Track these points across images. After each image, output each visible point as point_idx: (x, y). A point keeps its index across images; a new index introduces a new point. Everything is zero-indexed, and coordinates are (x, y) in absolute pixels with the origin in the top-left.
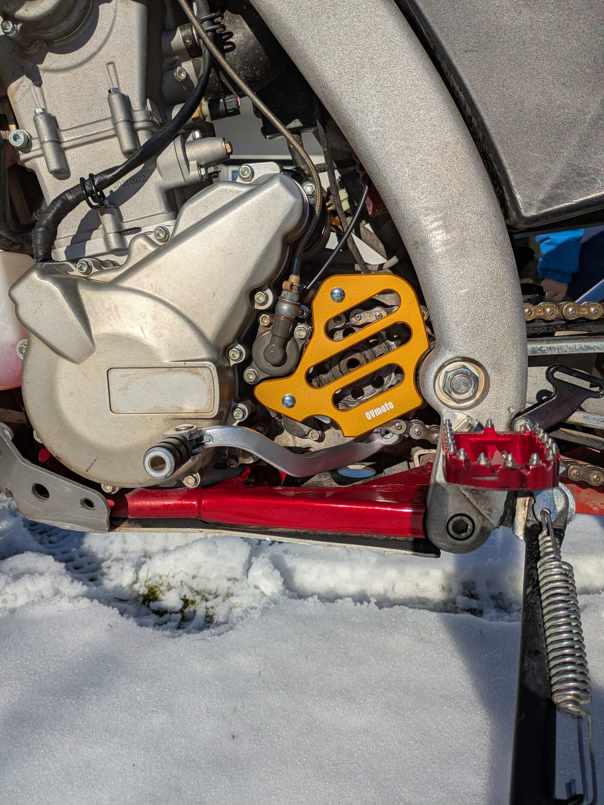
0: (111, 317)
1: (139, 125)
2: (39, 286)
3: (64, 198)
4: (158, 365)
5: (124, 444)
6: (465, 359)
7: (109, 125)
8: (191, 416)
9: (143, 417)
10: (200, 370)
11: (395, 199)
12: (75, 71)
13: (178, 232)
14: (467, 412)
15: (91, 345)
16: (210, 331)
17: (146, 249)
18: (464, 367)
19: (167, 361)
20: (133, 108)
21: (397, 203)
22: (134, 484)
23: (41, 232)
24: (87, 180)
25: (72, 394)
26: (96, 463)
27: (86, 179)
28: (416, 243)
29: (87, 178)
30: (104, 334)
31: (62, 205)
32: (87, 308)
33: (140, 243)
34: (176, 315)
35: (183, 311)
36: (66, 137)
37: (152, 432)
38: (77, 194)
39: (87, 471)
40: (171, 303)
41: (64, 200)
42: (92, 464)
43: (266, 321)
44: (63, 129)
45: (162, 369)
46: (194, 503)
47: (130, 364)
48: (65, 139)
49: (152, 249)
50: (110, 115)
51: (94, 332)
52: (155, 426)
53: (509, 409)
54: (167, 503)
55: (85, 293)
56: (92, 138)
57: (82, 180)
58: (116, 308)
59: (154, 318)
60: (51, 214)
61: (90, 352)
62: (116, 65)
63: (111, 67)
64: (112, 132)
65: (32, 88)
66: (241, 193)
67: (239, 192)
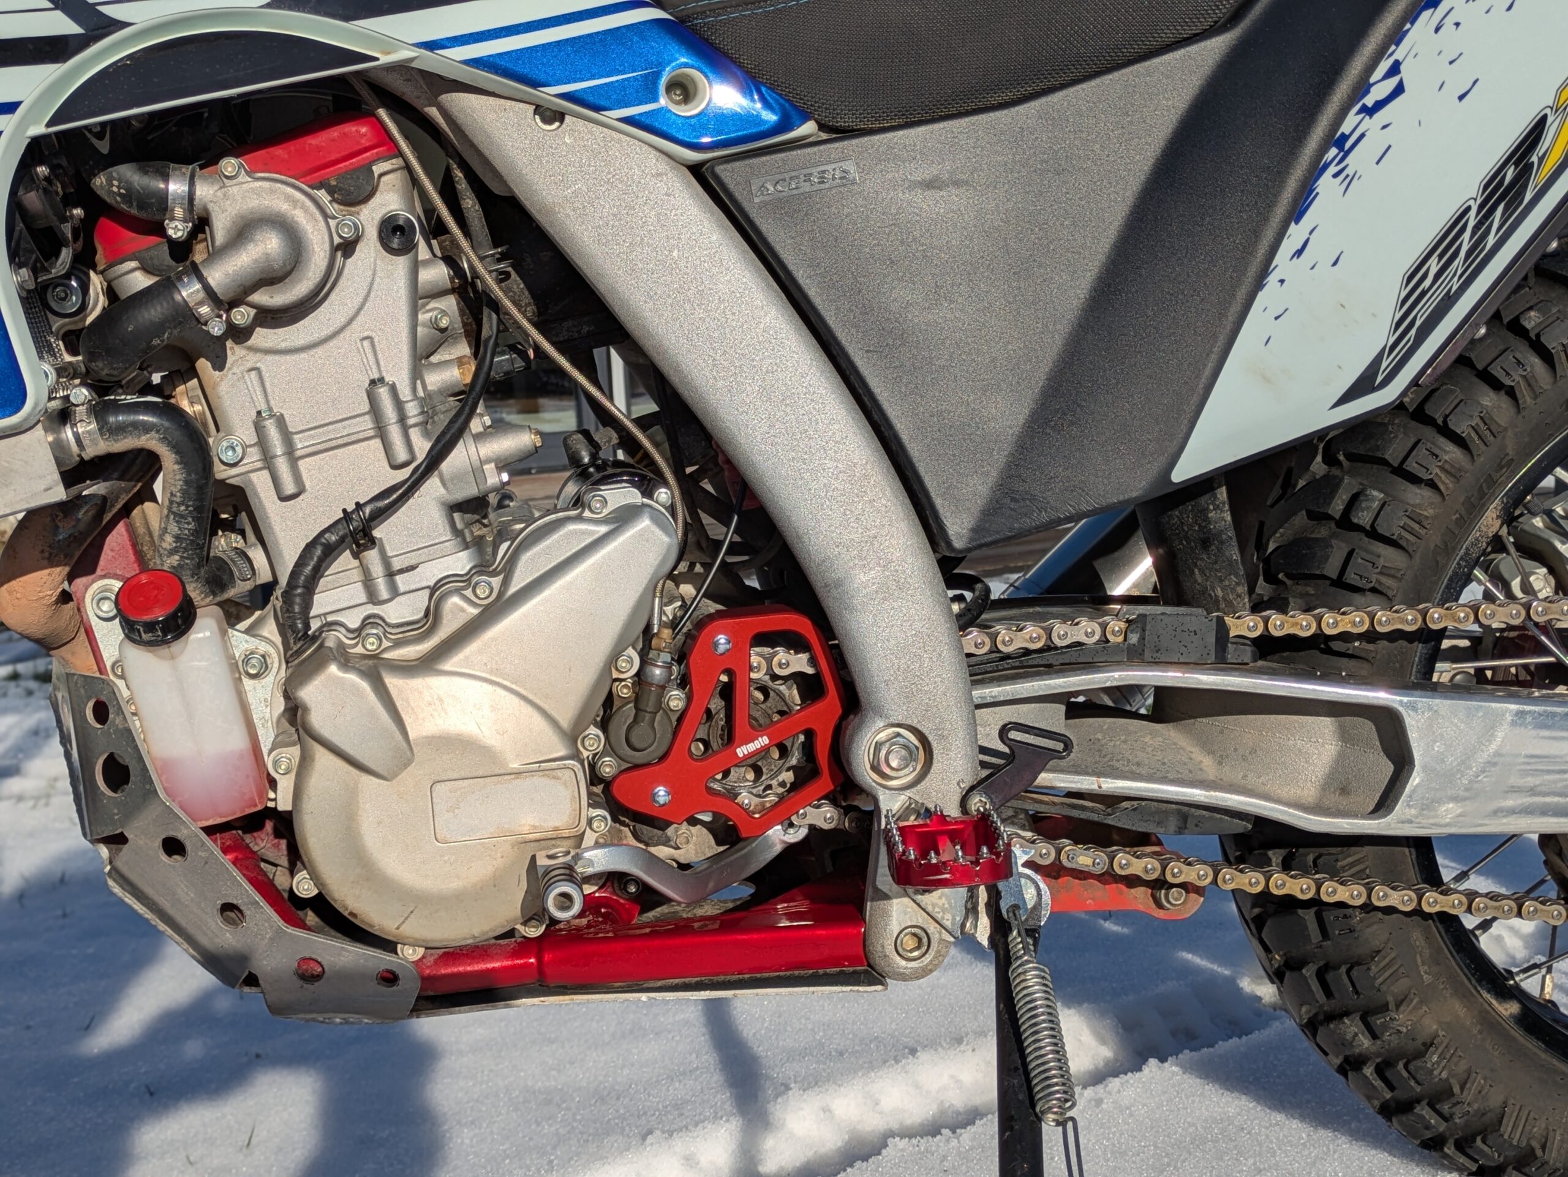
0: (435, 713)
1: (411, 421)
2: (339, 682)
3: (323, 540)
4: (502, 771)
5: (455, 884)
6: (899, 725)
7: (366, 424)
8: (550, 835)
9: (482, 844)
10: (559, 773)
11: (797, 532)
12: (312, 352)
13: (512, 590)
14: (908, 793)
15: (409, 753)
16: (566, 718)
17: (463, 610)
18: (898, 735)
19: (515, 765)
20: (401, 397)
21: (798, 537)
22: (466, 939)
23: (300, 595)
24: (353, 512)
25: (380, 823)
26: (412, 916)
27: (349, 510)
28: (826, 585)
29: (351, 507)
30: (427, 737)
31: (323, 552)
32: (399, 704)
33: (456, 605)
34: (522, 703)
35: (531, 697)
36: (301, 443)
37: (494, 862)
38: (341, 533)
39: (398, 928)
40: (514, 687)
41: (323, 544)
42: (406, 918)
43: (625, 691)
44: (294, 430)
45: (506, 777)
46: (532, 960)
47: (463, 774)
48: (299, 446)
49: (474, 611)
50: (366, 407)
51: (411, 735)
52: (499, 855)
53: (958, 784)
54: (490, 966)
55: (393, 682)
56: (340, 442)
57: (344, 511)
58: (441, 700)
59: (494, 709)
60: (310, 568)
61: (406, 765)
62: (376, 340)
63: (366, 343)
64: (371, 433)
65: (247, 377)
66: (596, 536)
67: (592, 533)
